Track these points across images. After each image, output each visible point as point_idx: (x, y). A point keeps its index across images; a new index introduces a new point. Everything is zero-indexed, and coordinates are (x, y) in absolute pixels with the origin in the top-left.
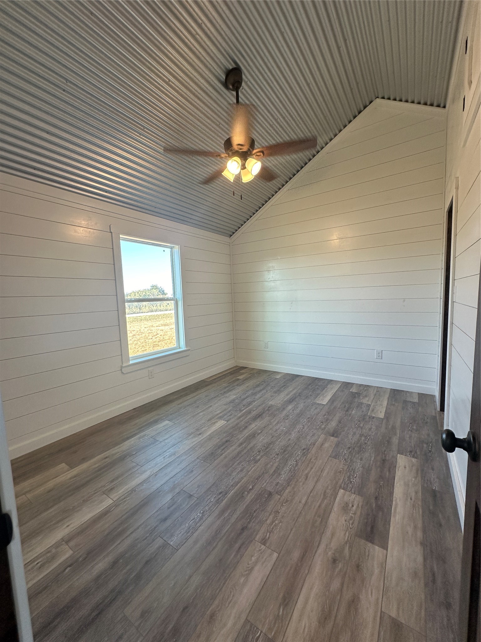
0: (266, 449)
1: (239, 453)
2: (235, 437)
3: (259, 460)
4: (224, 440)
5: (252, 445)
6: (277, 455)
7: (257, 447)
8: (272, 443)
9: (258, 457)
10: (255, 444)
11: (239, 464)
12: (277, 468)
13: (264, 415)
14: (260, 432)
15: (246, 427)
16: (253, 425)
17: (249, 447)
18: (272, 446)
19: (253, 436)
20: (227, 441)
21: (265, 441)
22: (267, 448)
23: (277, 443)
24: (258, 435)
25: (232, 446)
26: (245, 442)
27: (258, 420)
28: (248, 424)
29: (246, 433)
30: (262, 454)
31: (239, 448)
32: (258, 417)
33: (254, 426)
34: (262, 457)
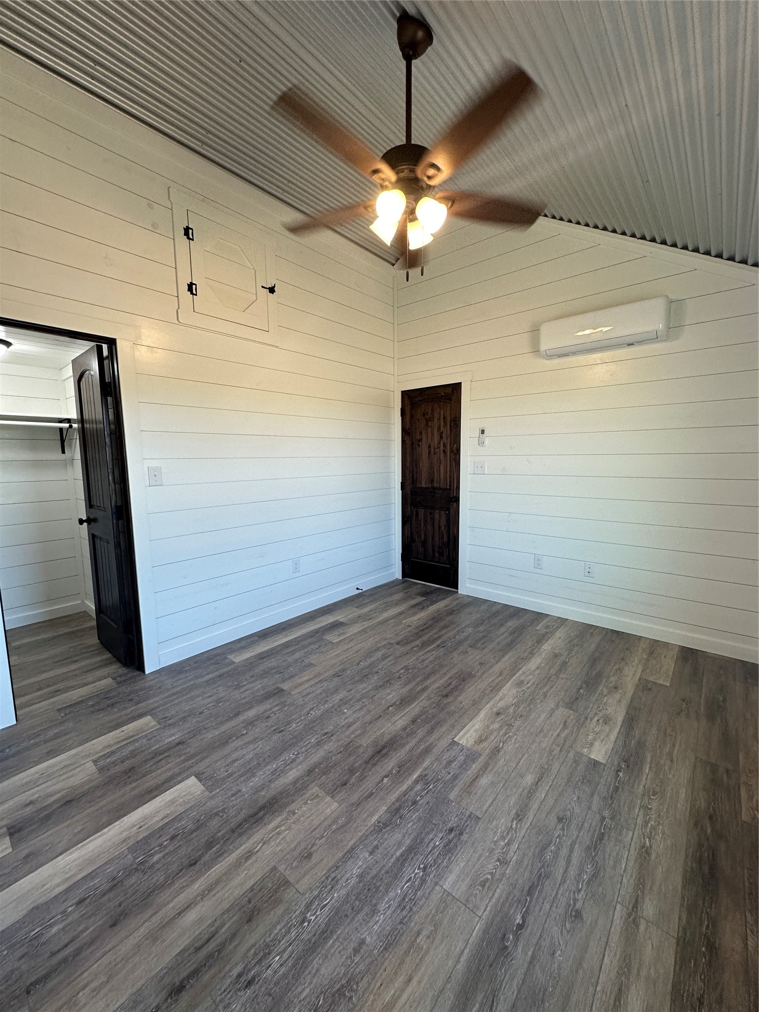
0: (390, 680)
1: (426, 678)
2: (433, 702)
3: (402, 669)
4: (450, 699)
5: (409, 687)
6: (377, 672)
7: (402, 684)
8: (377, 688)
9: (402, 671)
10: (403, 688)
11: (427, 666)
12: (383, 659)
13: (370, 752)
14: (391, 708)
15: (414, 721)
16: (400, 724)
17: (413, 684)
18: (379, 684)
19: (404, 702)
20: (447, 696)
21: (388, 691)
22: (388, 681)
23: (370, 687)
24: (395, 703)
25: (437, 688)
26: (418, 693)
27: (387, 738)
28: (408, 731)
29: (414, 709)
30: (397, 675)
31: (426, 684)
32: (384, 747)
33: (398, 722)
34: (398, 672)
